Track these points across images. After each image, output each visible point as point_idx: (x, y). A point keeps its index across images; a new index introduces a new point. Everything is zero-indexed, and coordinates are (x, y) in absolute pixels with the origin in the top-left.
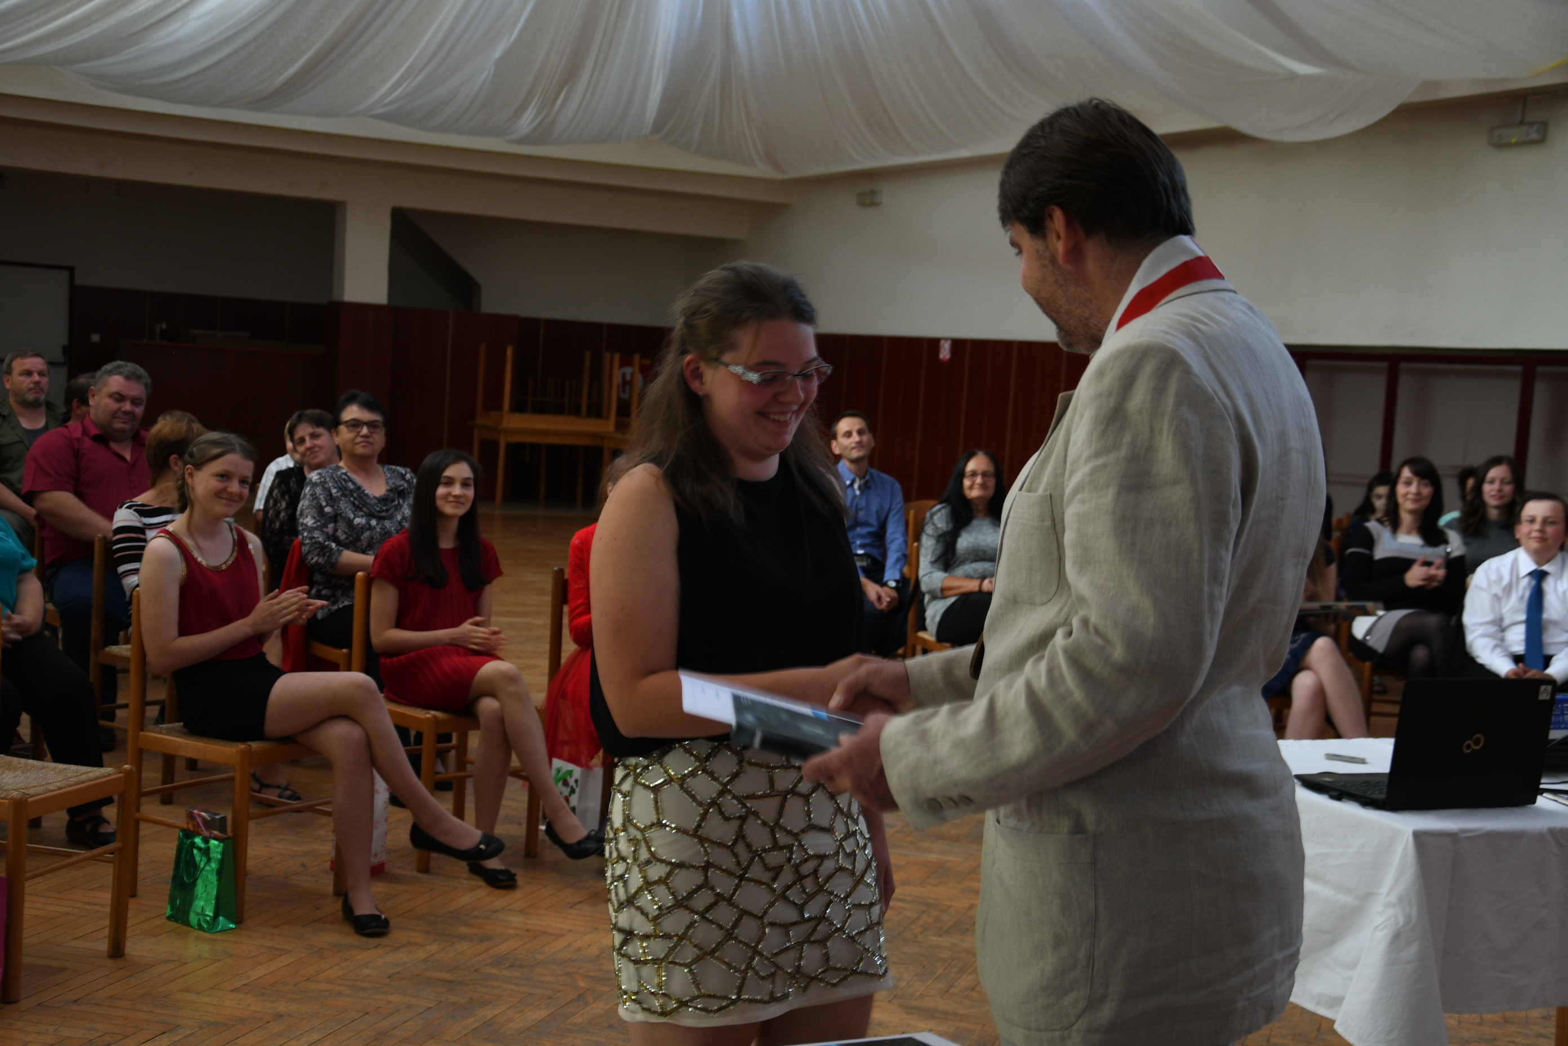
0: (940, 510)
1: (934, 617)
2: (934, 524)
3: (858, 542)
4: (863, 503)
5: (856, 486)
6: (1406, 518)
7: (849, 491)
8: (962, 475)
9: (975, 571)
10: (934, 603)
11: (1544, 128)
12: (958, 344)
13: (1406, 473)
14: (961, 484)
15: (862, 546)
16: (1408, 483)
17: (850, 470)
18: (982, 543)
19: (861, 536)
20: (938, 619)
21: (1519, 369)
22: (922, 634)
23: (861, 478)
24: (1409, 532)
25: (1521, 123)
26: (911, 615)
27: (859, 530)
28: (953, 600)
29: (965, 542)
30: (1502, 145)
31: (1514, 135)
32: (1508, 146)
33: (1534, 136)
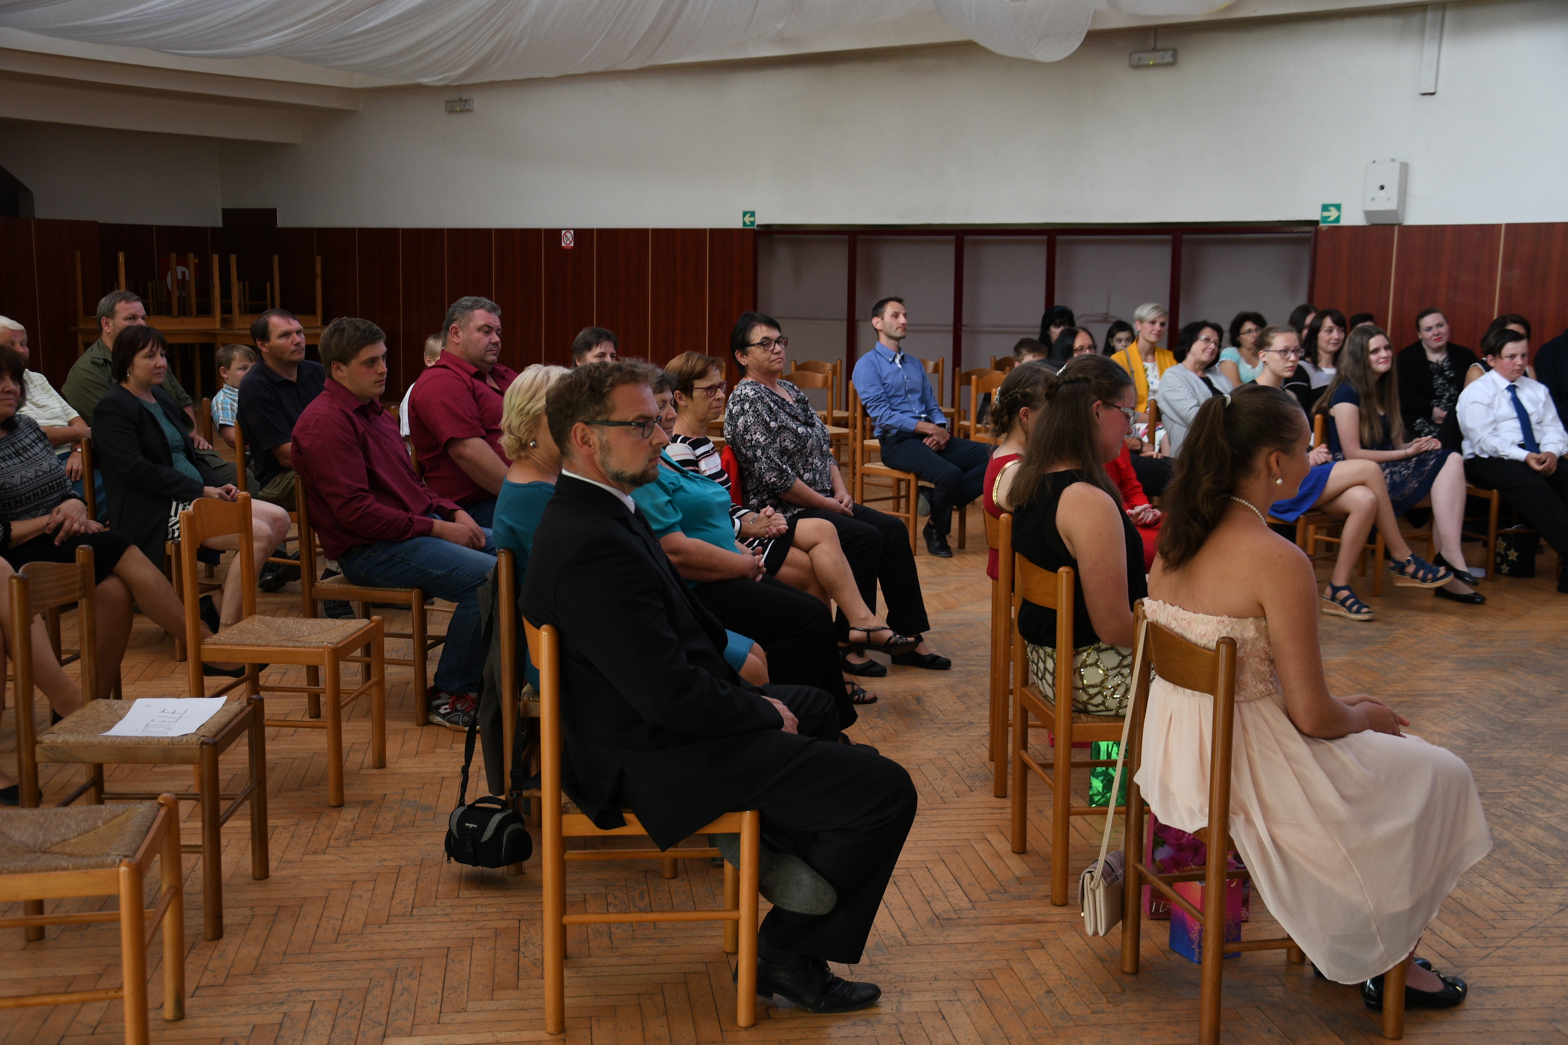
11: (1175, 53)
12: (580, 234)
21: (1170, 237)
25: (1154, 50)
31: (1151, 59)
32: (1148, 66)
33: (1170, 60)
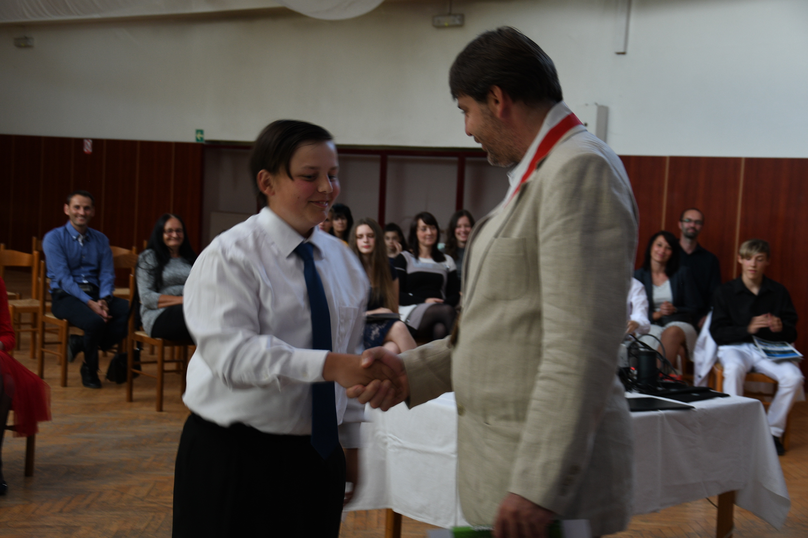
0: (148, 254)
1: (149, 322)
2: (146, 262)
3: (83, 275)
4: (85, 251)
5: (80, 240)
6: (424, 249)
7: (76, 243)
8: (162, 231)
9: (174, 291)
10: (149, 312)
11: (462, 18)
12: (97, 143)
13: (421, 223)
14: (162, 236)
15: (86, 278)
16: (424, 229)
17: (75, 229)
18: (179, 274)
19: (84, 272)
20: (152, 323)
21: (456, 159)
22: (139, 333)
23: (83, 234)
24: (425, 257)
25: (450, 14)
26: (130, 323)
27: (83, 269)
28: (161, 310)
29: (168, 273)
30: (439, 27)
31: (446, 21)
32: (443, 27)
33: (458, 22)
